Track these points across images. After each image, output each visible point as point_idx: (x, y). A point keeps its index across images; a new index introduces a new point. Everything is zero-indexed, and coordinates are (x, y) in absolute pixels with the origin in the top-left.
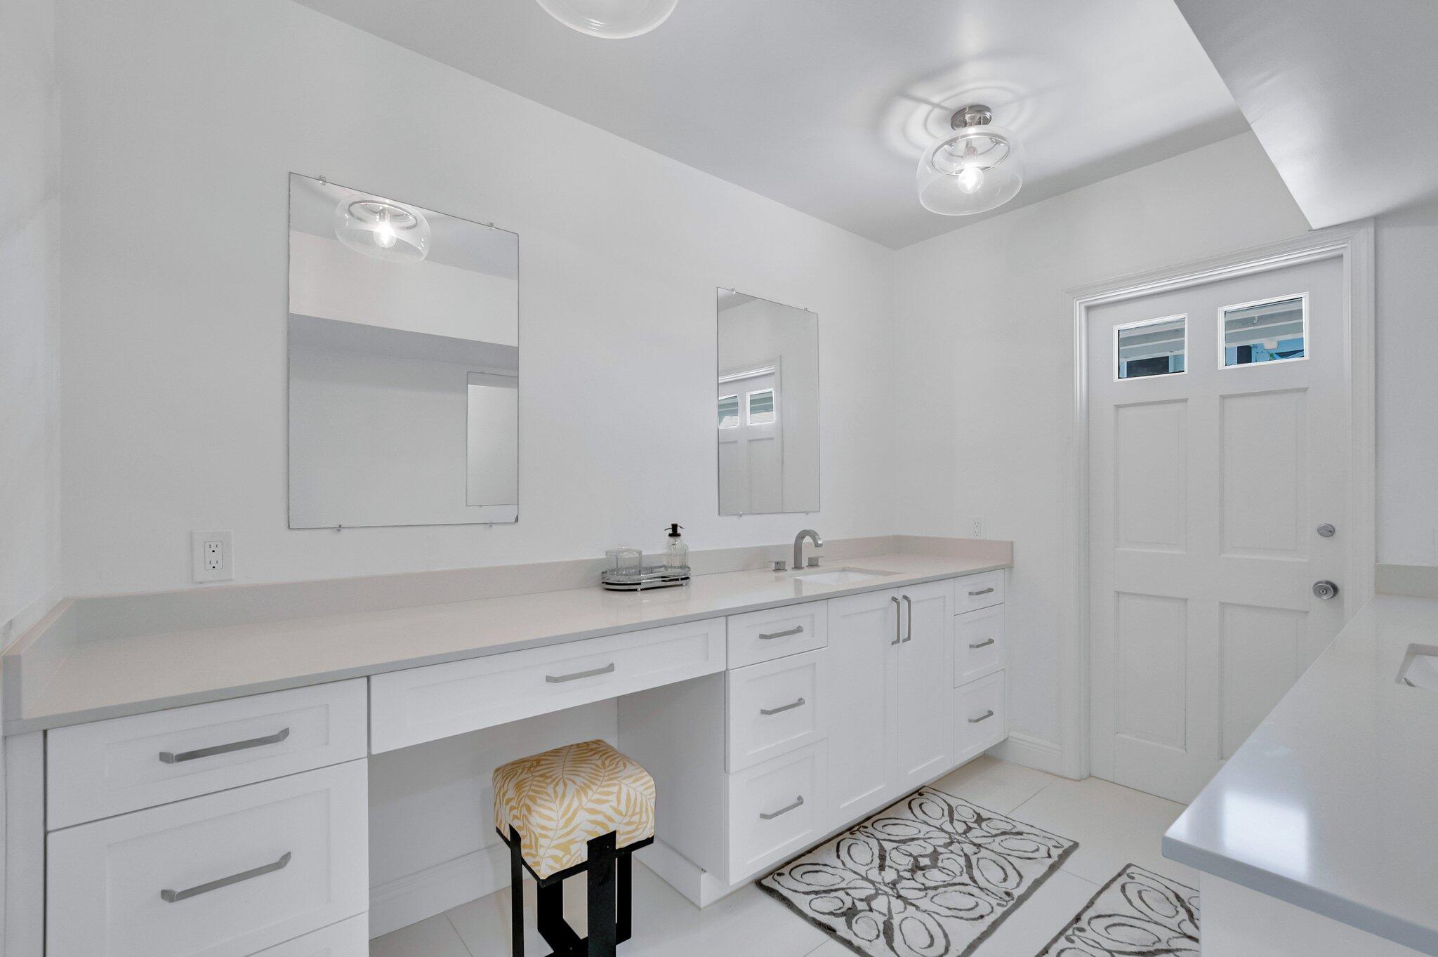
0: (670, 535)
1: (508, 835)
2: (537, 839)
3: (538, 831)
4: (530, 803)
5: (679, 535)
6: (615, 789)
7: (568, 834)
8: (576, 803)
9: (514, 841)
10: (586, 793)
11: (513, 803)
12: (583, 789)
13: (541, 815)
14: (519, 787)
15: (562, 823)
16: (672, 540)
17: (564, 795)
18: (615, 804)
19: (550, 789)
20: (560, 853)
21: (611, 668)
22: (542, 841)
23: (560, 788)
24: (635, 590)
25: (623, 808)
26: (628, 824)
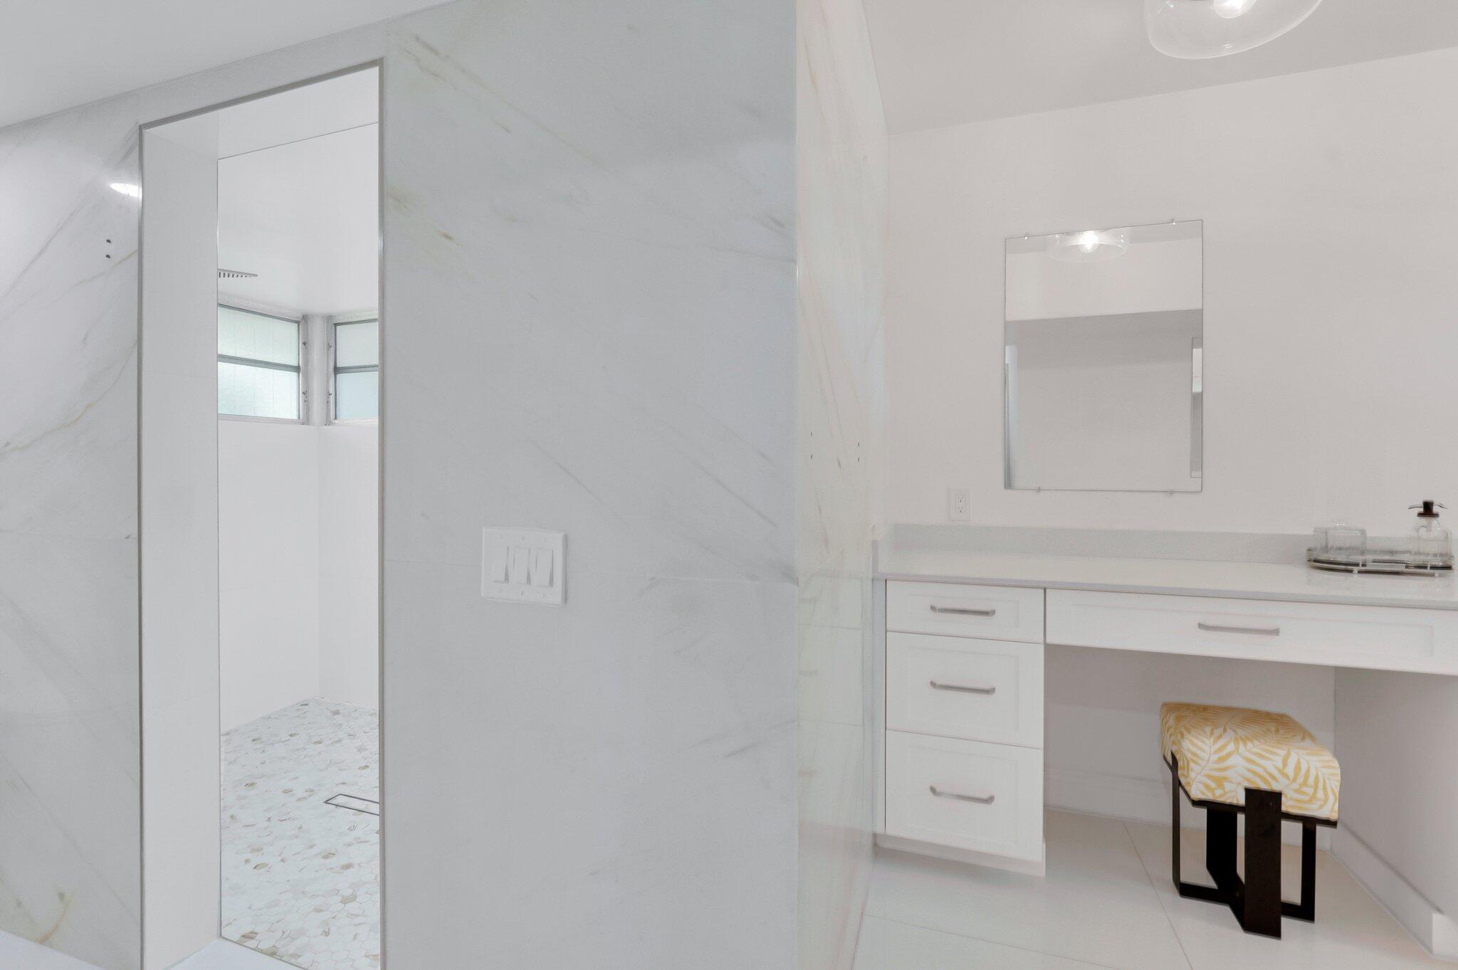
0: (1420, 515)
1: (1170, 759)
2: (1188, 763)
3: (1189, 755)
4: (1185, 733)
5: (1436, 515)
6: (1282, 752)
7: (1221, 770)
8: (1231, 747)
9: (1174, 765)
10: (1245, 745)
11: (1172, 730)
12: (1245, 740)
13: (1193, 744)
14: (1178, 719)
15: (1214, 758)
16: (1424, 521)
17: (1220, 737)
18: (1280, 765)
19: (1208, 729)
20: (1213, 785)
21: (1276, 632)
22: (1192, 765)
23: (1218, 732)
24: (1351, 571)
25: (1290, 770)
26: (1298, 791)
